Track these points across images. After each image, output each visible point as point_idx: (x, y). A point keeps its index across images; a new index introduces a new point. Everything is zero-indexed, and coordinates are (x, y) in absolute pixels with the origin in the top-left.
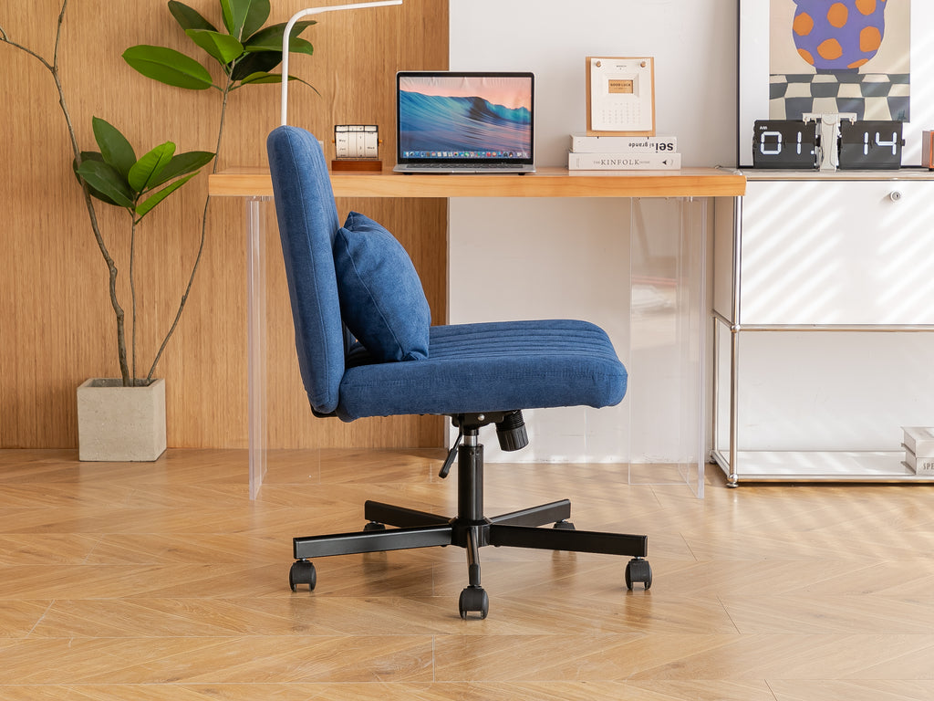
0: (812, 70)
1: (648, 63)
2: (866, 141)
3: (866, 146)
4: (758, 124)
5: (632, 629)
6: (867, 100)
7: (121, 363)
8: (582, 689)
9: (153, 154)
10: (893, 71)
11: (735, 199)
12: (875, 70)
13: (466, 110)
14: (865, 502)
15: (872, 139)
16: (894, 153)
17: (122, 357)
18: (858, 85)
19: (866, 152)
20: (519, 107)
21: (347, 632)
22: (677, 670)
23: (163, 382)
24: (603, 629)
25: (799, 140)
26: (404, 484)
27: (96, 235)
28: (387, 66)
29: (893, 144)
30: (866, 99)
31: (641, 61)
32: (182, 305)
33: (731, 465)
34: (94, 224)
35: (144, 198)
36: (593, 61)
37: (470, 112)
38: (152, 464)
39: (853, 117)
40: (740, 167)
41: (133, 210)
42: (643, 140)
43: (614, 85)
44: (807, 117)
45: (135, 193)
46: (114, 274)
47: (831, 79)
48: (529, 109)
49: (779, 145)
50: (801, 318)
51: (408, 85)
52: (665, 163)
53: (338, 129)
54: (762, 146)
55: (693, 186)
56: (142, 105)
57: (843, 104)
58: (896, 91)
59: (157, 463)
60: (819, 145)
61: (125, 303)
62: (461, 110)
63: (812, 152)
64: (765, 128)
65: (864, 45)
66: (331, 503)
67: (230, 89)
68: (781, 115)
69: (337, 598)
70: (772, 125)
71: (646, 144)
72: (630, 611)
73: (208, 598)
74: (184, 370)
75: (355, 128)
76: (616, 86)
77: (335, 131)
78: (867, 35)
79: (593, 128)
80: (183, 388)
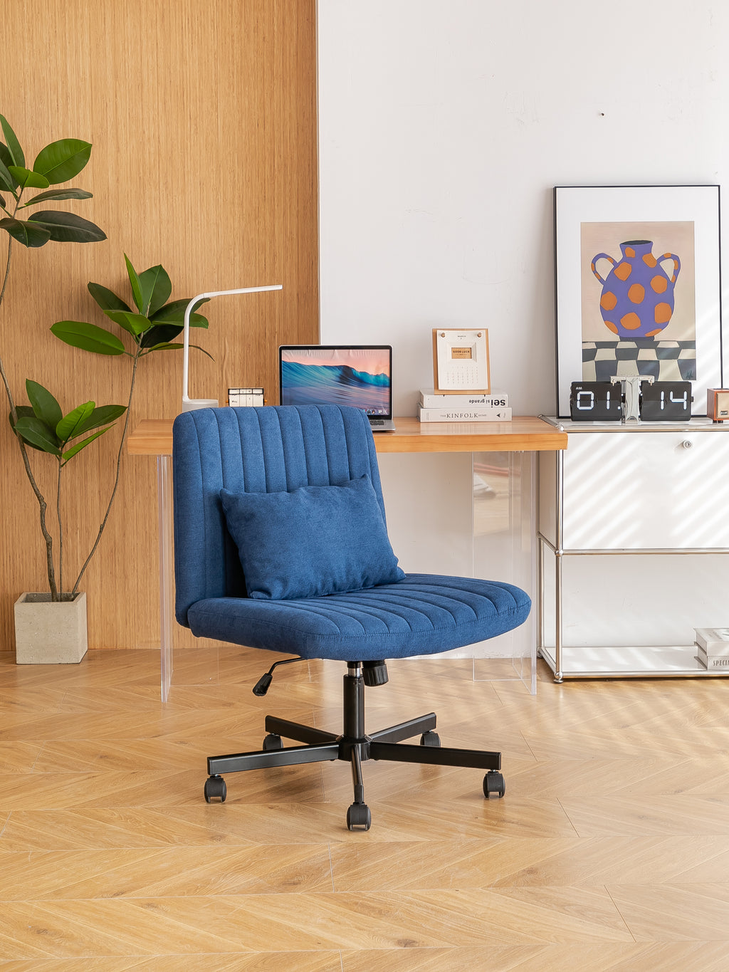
0: (616, 338)
1: (483, 333)
2: (662, 398)
3: (662, 402)
4: (574, 385)
5: (491, 833)
6: (661, 362)
7: (50, 580)
8: (456, 898)
9: (77, 411)
10: (682, 339)
11: (557, 452)
12: (667, 337)
13: (337, 376)
14: (667, 696)
15: (667, 396)
16: (685, 408)
17: (51, 576)
18: (654, 350)
19: (662, 408)
20: (379, 374)
21: (257, 841)
22: (531, 876)
23: (84, 596)
24: (467, 834)
25: (608, 398)
26: (289, 684)
27: (29, 476)
28: (268, 334)
29: (684, 400)
31: (478, 332)
32: (100, 532)
33: (557, 663)
34: (27, 468)
35: (68, 446)
36: (439, 332)
37: (340, 378)
38: (76, 667)
39: (651, 379)
40: (559, 417)
41: (60, 456)
42: (481, 397)
43: (456, 352)
44: (614, 380)
45: (61, 442)
46: (44, 507)
47: (632, 345)
48: (388, 375)
49: (592, 402)
50: (614, 545)
51: (289, 357)
52: (499, 415)
53: (231, 392)
54: (578, 402)
55: (525, 442)
56: (66, 367)
57: (643, 367)
58: (685, 355)
59: (81, 666)
60: (624, 401)
61: (53, 531)
62: (332, 376)
63: (619, 408)
64: (581, 388)
65: (658, 318)
66: (230, 705)
67: (139, 355)
68: (592, 378)
69: (245, 806)
70: (586, 385)
71: (483, 401)
72: (487, 815)
73: (139, 807)
74: (101, 584)
75: (245, 391)
76: (458, 353)
77: (229, 394)
78: (660, 309)
79: (440, 388)
80: (101, 599)
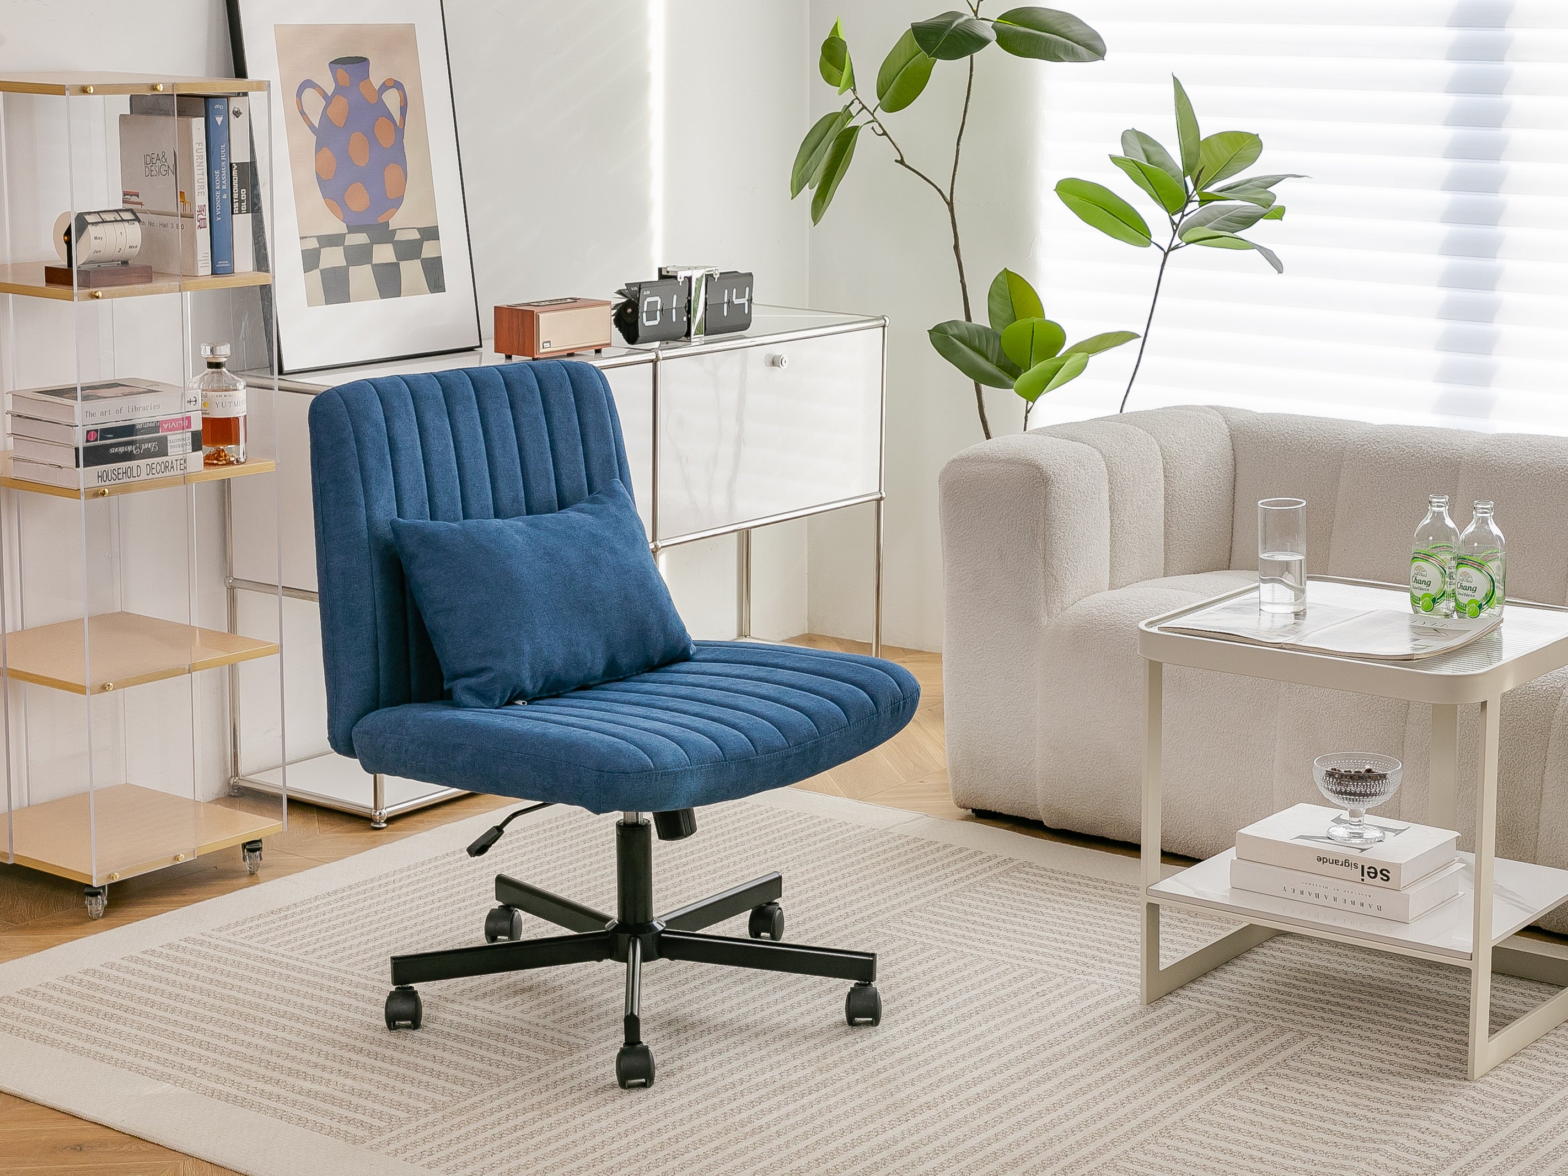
0: (342, 227)
10: (422, 223)
12: (404, 222)
18: (391, 245)
30: (402, 264)
47: (361, 238)
58: (429, 250)
65: (390, 190)
78: (391, 173)
